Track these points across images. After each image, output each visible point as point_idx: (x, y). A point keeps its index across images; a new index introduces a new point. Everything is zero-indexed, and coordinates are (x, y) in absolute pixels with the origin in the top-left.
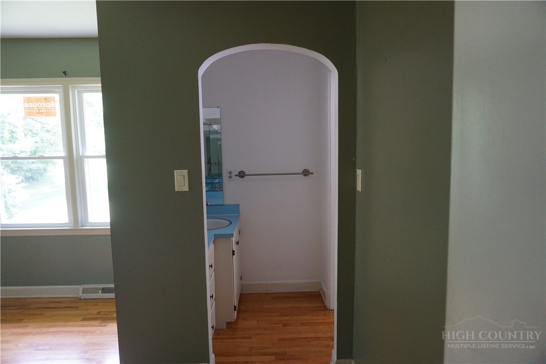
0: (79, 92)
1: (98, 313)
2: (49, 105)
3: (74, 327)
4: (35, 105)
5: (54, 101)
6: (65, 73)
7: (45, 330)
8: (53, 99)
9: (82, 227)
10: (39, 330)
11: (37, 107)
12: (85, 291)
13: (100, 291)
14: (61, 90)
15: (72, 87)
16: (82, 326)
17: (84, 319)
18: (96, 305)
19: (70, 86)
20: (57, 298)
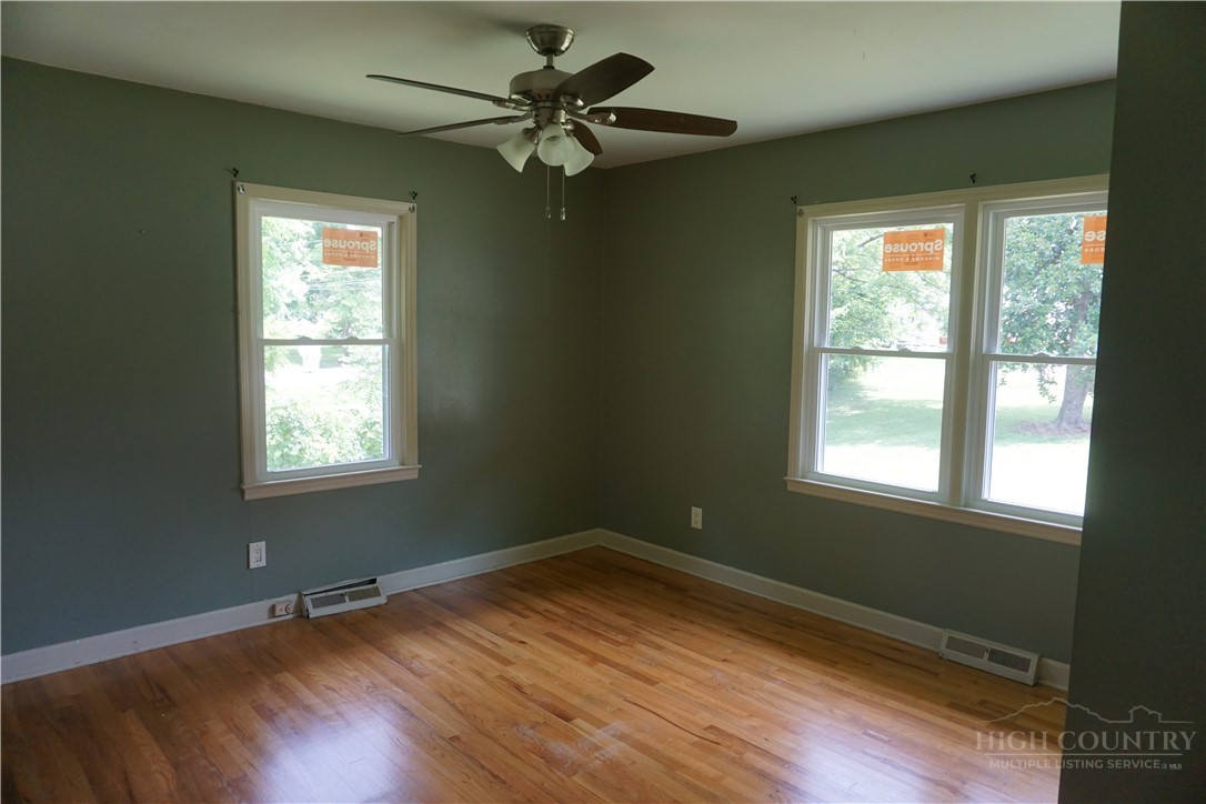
0: (996, 216)
1: (982, 703)
2: (931, 247)
3: (932, 713)
4: (902, 248)
5: (942, 238)
6: (973, 178)
7: (877, 698)
8: (940, 234)
9: (965, 506)
10: (867, 695)
11: (909, 251)
12: (952, 643)
13: (986, 656)
14: (961, 215)
15: (985, 206)
16: (950, 719)
17: (953, 706)
18: (975, 682)
19: (981, 204)
20: (894, 639)
